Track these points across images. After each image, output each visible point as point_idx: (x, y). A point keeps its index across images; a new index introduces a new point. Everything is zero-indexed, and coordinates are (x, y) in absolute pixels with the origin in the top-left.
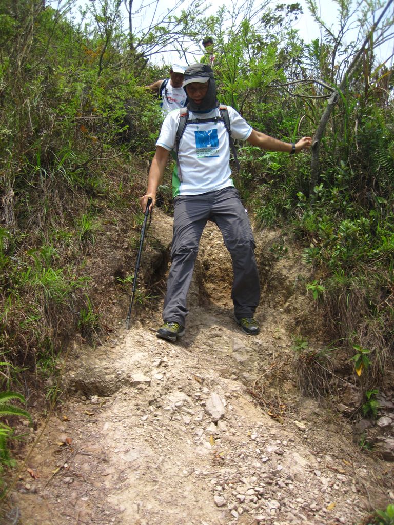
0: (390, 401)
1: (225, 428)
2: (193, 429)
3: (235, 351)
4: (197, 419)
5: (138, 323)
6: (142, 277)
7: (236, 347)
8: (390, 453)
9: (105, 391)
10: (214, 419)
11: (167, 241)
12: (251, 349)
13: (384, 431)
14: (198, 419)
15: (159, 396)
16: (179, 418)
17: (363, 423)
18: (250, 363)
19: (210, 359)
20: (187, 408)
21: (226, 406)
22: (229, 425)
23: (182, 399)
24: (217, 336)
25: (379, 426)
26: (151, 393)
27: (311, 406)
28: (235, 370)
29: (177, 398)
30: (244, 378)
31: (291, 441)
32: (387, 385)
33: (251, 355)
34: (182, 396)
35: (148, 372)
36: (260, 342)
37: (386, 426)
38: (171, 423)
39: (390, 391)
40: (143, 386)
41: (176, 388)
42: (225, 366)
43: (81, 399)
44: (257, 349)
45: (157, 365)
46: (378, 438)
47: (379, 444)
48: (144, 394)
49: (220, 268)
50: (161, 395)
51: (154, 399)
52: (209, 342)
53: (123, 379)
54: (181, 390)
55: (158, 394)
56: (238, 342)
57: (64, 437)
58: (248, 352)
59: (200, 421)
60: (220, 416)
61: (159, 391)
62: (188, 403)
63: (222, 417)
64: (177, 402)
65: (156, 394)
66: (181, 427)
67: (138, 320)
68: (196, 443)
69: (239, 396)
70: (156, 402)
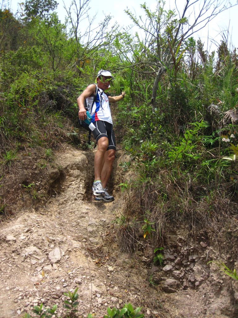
0: (173, 254)
1: (57, 268)
2: (36, 267)
3: (89, 225)
4: (40, 262)
5: (32, 210)
6: (43, 184)
7: (90, 223)
8: (167, 288)
10: (52, 262)
11: (66, 164)
12: (98, 224)
13: (167, 274)
14: (41, 262)
15: (20, 248)
16: (29, 261)
17: (154, 268)
18: (97, 232)
19: (73, 230)
20: (36, 255)
21: (64, 256)
22: (60, 266)
23: (33, 250)
24: (83, 217)
25: (163, 270)
26: (15, 246)
27: (124, 257)
28: (86, 236)
29: (31, 249)
30: (90, 241)
32: (170, 245)
33: (98, 228)
34: (35, 248)
35: (17, 235)
36: (104, 220)
37: (168, 271)
38: (23, 263)
39: (172, 248)
40: (11, 242)
41: (32, 244)
42: (80, 234)
44: (102, 224)
45: (25, 232)
46: (162, 278)
47: (162, 282)
48: (11, 247)
50: (21, 248)
51: (15, 250)
52: (79, 221)
54: (35, 245)
55: (19, 247)
56: (92, 220)
58: (96, 226)
59: (42, 263)
60: (56, 261)
61: (21, 245)
62: (37, 252)
63: (58, 262)
64: (30, 252)
65: (17, 247)
66: (28, 266)
67: (33, 208)
68: (33, 275)
69: (77, 250)
70: (17, 252)
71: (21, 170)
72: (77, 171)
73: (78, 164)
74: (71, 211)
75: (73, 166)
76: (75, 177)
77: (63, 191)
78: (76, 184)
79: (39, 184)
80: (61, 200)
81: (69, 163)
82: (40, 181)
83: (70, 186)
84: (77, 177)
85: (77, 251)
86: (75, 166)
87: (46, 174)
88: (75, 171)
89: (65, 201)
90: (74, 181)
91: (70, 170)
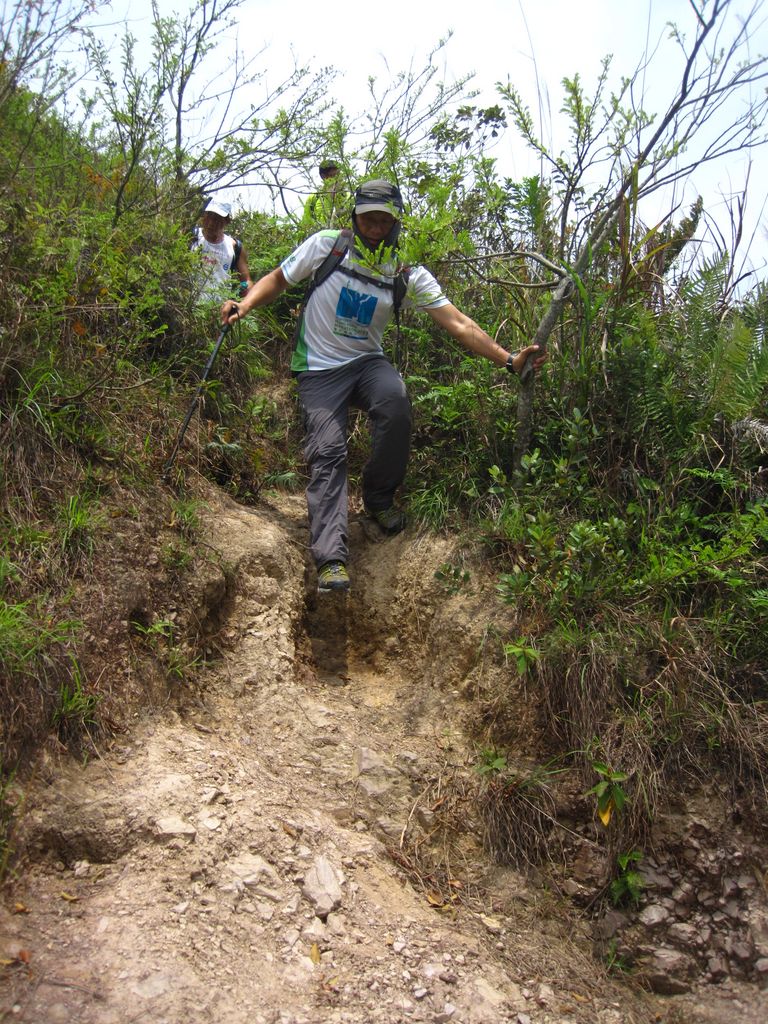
0: (665, 873)
1: (342, 929)
2: (277, 930)
3: (364, 773)
4: (286, 910)
5: (173, 716)
6: (185, 623)
7: (365, 765)
8: (666, 978)
9: (103, 851)
10: (320, 909)
11: (235, 552)
12: (394, 770)
13: (654, 933)
14: (289, 910)
15: (212, 863)
16: (250, 907)
17: (613, 919)
18: (394, 798)
19: (315, 790)
20: (268, 887)
21: (344, 883)
22: (349, 922)
23: (257, 869)
24: (328, 742)
25: (643, 924)
26: (196, 857)
27: (511, 884)
28: (362, 811)
29: (247, 866)
30: (381, 827)
31: (471, 954)
32: (659, 843)
33: (395, 783)
34: (258, 863)
35: (190, 814)
36: (412, 756)
37: (657, 925)
38: (235, 918)
39: (663, 855)
40: (181, 843)
41: (245, 848)
42: (344, 803)
43: (53, 867)
44: (406, 770)
45: (208, 801)
46: (642, 947)
47: (642, 960)
48: (182, 859)
49: (336, 608)
50: (215, 861)
51: (201, 869)
52: (314, 754)
53: (141, 827)
54: (256, 850)
55: (209, 859)
56: (371, 756)
57: (15, 948)
58: (390, 776)
59: (294, 914)
60: (332, 905)
61: (213, 853)
62: (269, 877)
63: (337, 907)
64: (248, 876)
65: (205, 859)
66: (255, 925)
67: (173, 708)
68: (283, 959)
69: (370, 863)
70: (206, 875)
71: (121, 569)
72: (266, 578)
73: (270, 557)
74: (276, 718)
75: (253, 562)
76: (263, 602)
77: (231, 649)
78: (269, 625)
79: (175, 620)
80: (239, 682)
81: (243, 552)
82: (172, 611)
83: (252, 631)
84: (270, 600)
85: (371, 867)
86: (262, 563)
87: (193, 587)
88: (260, 578)
89: (249, 683)
90: (260, 613)
91: (245, 575)
